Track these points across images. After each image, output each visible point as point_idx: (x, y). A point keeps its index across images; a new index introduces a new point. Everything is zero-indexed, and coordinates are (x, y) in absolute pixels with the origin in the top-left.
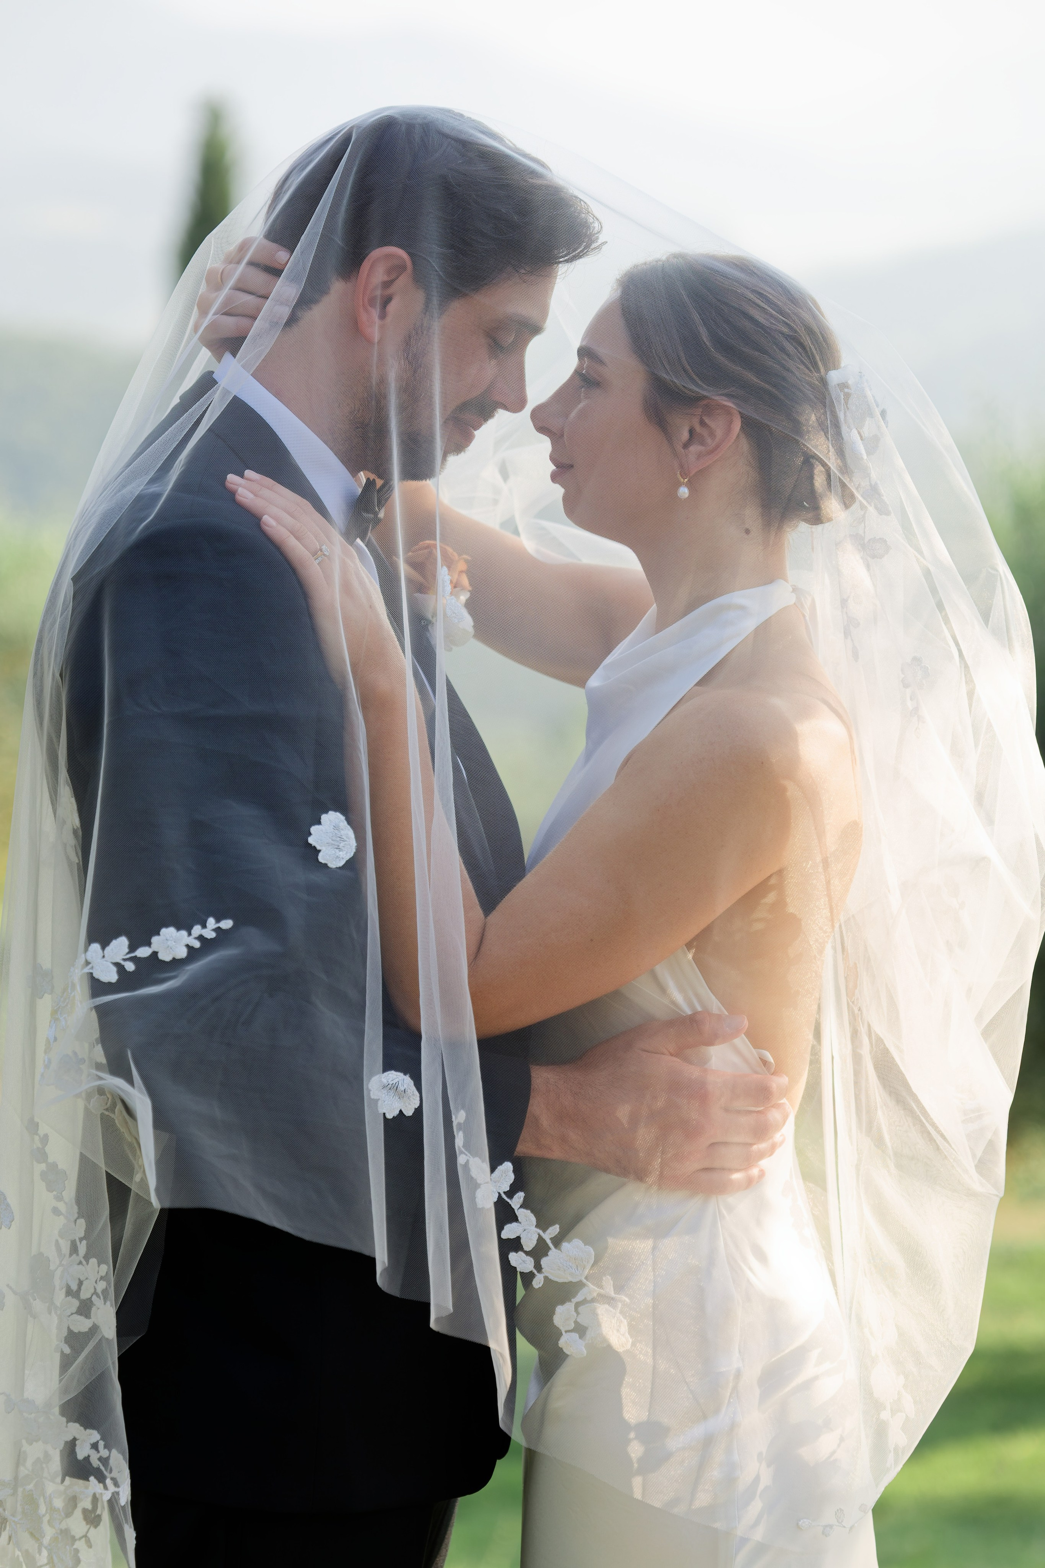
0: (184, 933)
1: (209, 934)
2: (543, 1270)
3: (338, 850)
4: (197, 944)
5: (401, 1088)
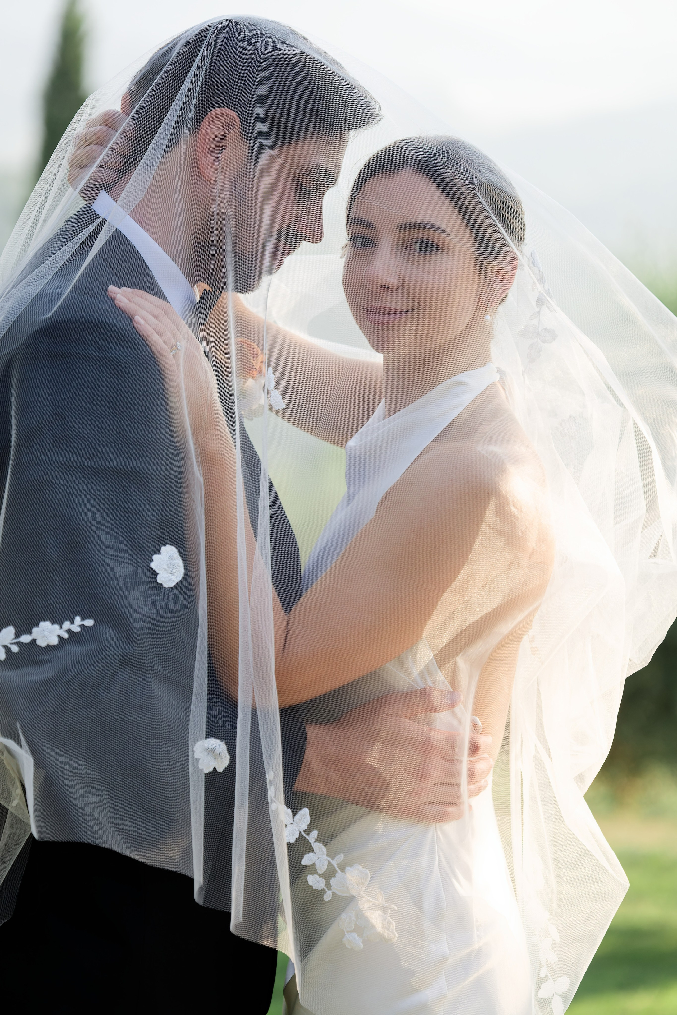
0: (57, 626)
1: (76, 628)
2: (332, 888)
3: (171, 574)
4: (66, 636)
5: (217, 752)
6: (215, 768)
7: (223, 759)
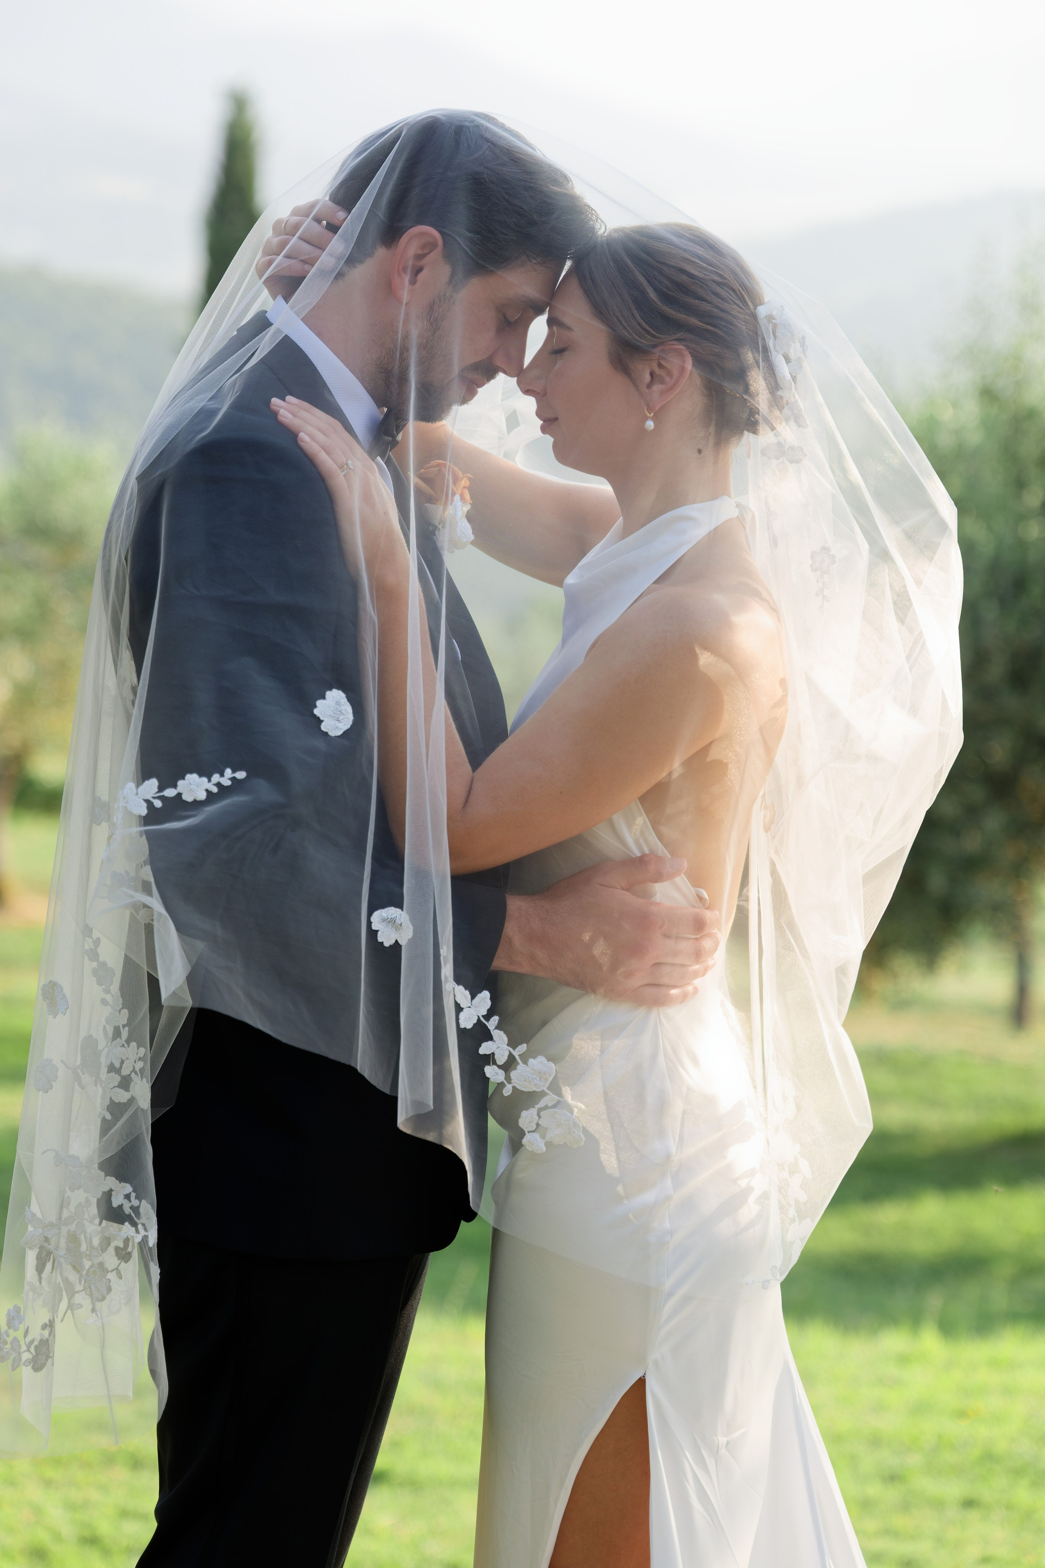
0: (205, 779)
1: (226, 782)
2: (512, 1081)
3: (337, 721)
4: (215, 790)
5: (398, 922)
6: (396, 941)
7: (405, 931)
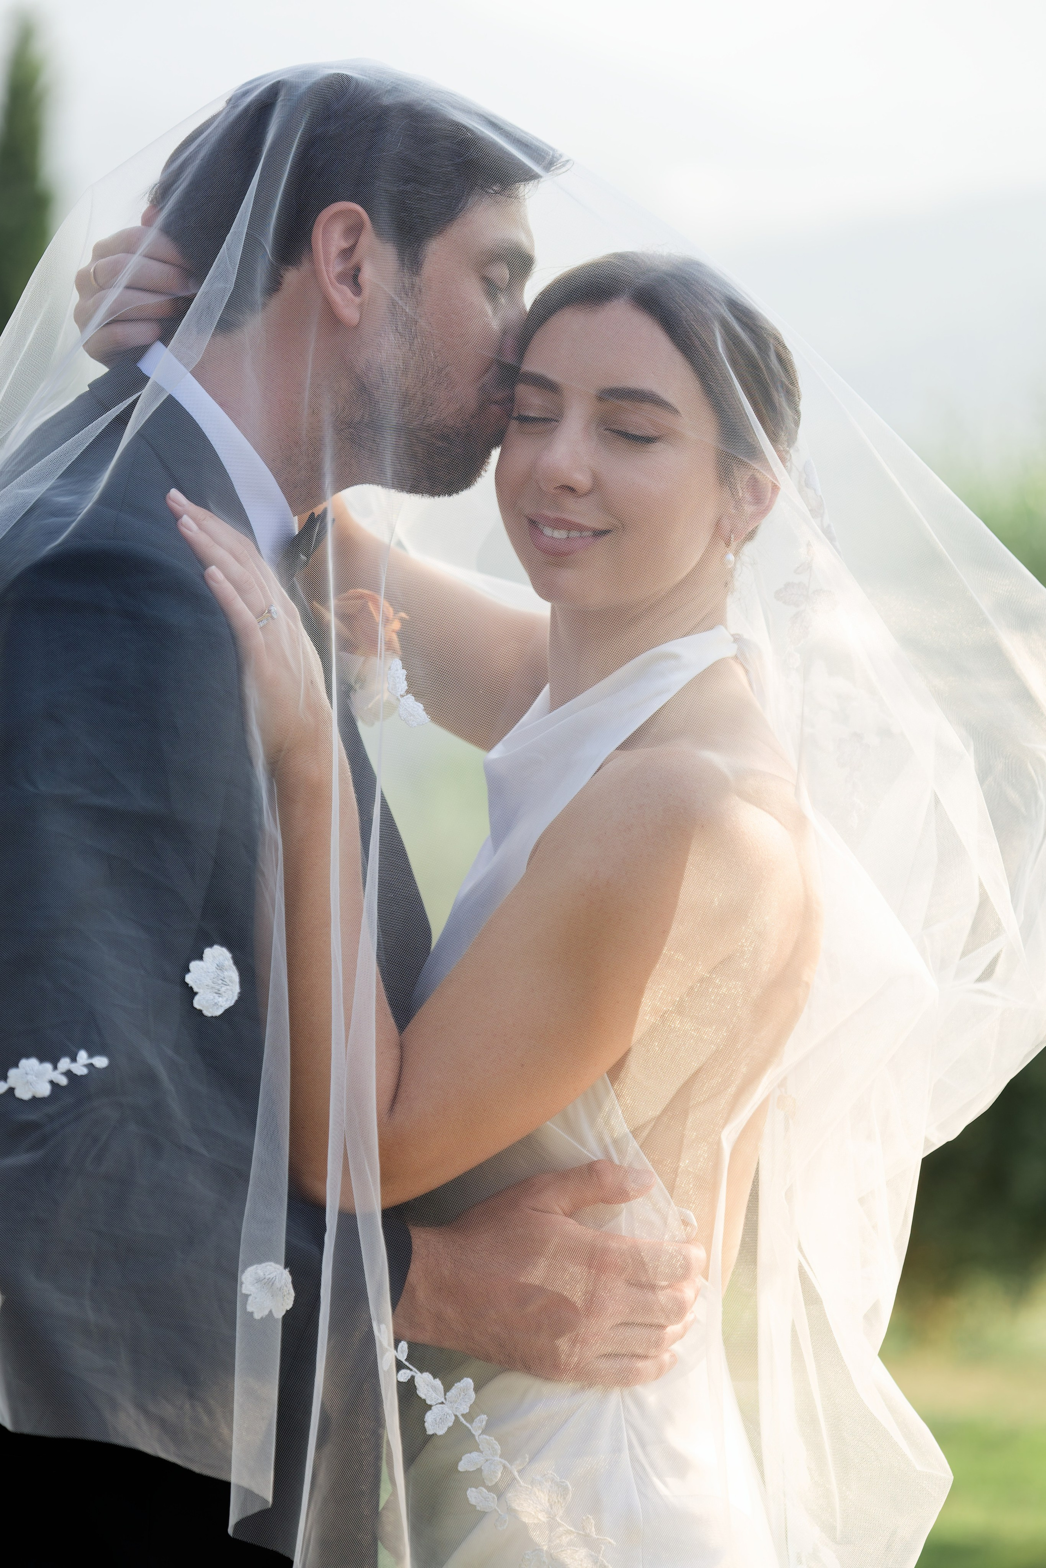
3: (217, 995)
5: (278, 1285)
6: (271, 1312)
7: (285, 1298)
